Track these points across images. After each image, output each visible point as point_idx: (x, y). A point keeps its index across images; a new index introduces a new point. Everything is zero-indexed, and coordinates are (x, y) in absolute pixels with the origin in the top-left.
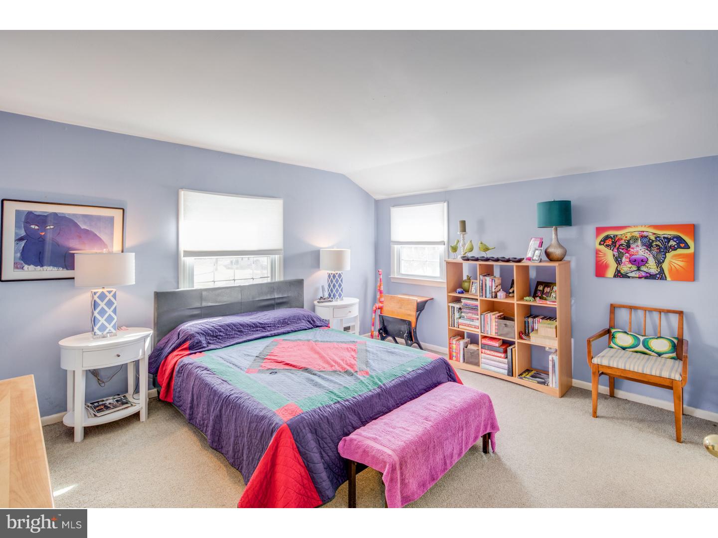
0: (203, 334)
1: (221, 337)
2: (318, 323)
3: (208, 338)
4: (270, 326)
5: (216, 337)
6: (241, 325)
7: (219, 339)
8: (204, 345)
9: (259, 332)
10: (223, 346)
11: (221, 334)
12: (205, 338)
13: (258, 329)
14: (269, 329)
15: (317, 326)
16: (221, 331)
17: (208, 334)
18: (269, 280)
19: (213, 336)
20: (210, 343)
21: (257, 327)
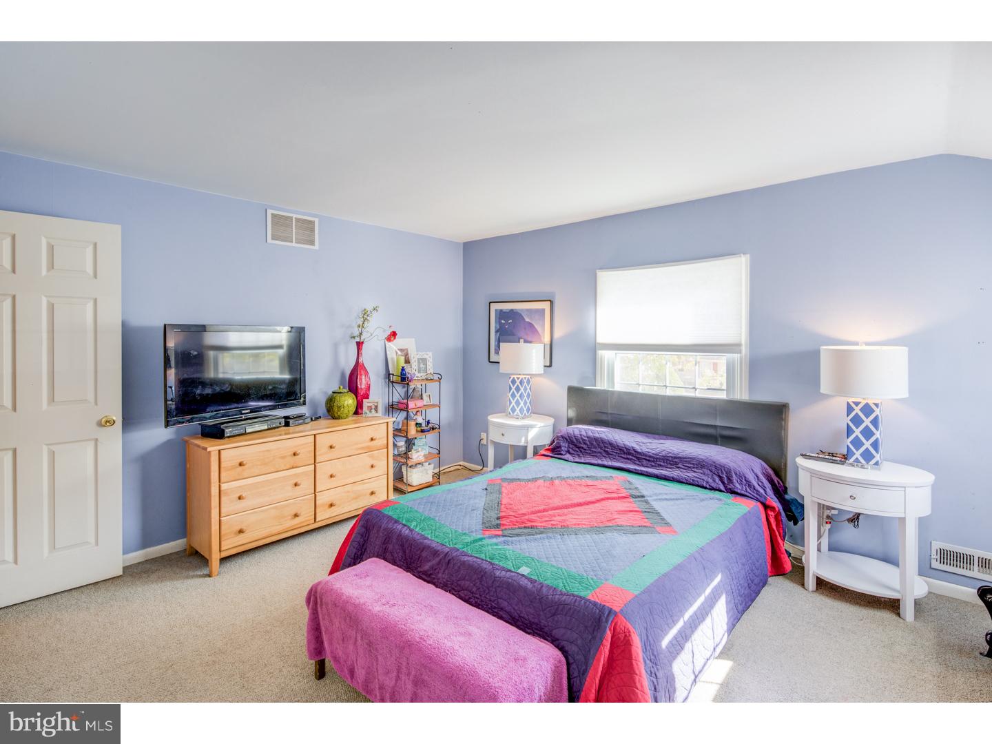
0: (567, 440)
1: (583, 450)
2: (738, 487)
3: (571, 446)
4: (649, 460)
5: (579, 448)
6: (611, 444)
7: (581, 452)
8: (562, 452)
9: (629, 462)
10: (577, 460)
11: (585, 447)
12: (568, 446)
13: (631, 457)
14: (645, 462)
15: (732, 492)
16: (585, 443)
17: (572, 442)
18: (723, 396)
19: (576, 446)
20: (570, 453)
21: (630, 454)
